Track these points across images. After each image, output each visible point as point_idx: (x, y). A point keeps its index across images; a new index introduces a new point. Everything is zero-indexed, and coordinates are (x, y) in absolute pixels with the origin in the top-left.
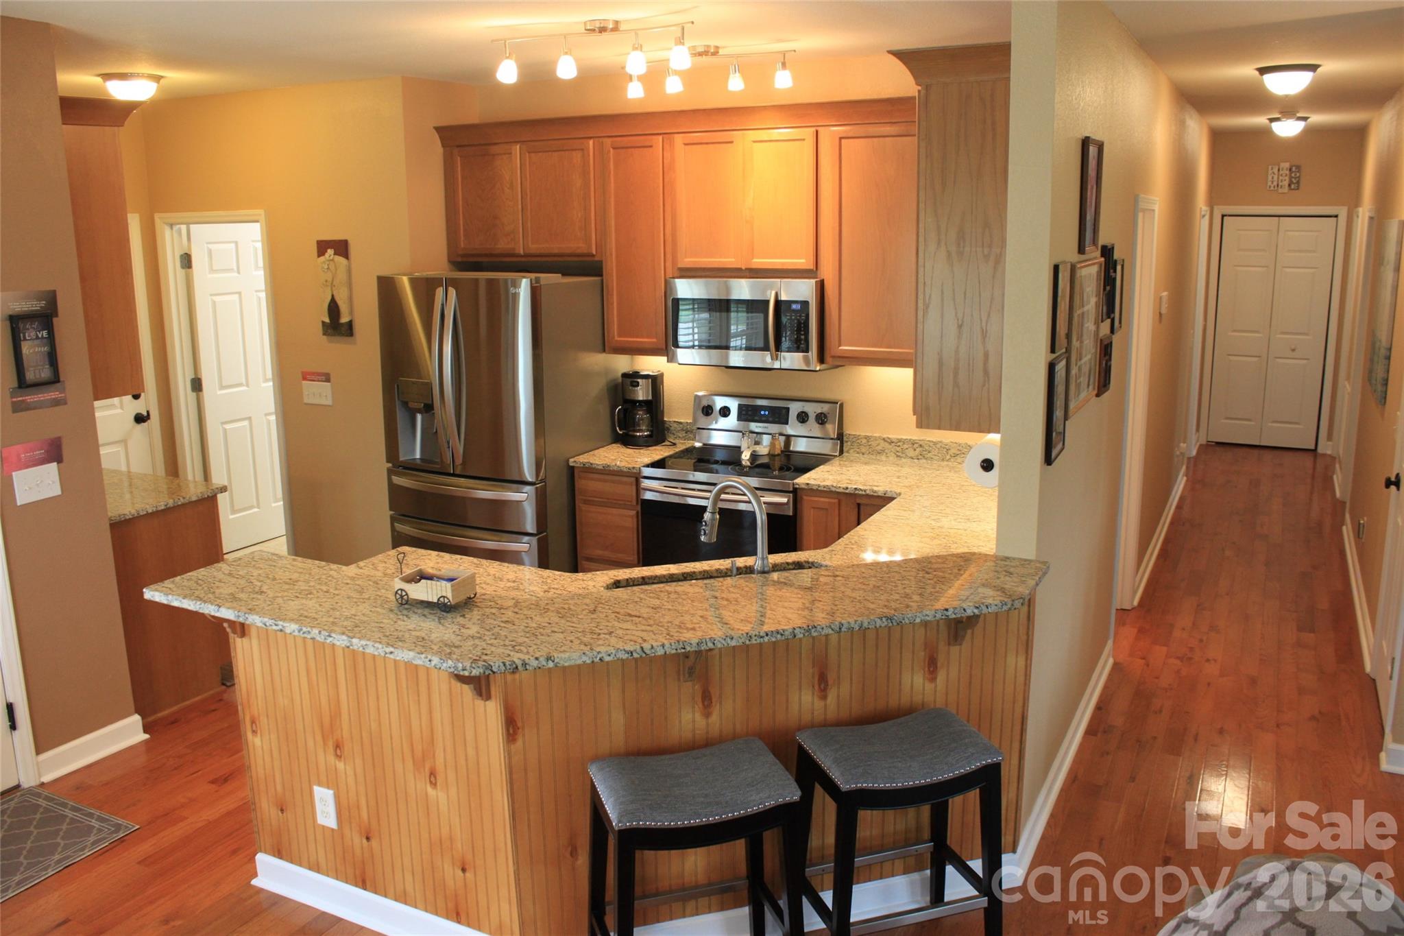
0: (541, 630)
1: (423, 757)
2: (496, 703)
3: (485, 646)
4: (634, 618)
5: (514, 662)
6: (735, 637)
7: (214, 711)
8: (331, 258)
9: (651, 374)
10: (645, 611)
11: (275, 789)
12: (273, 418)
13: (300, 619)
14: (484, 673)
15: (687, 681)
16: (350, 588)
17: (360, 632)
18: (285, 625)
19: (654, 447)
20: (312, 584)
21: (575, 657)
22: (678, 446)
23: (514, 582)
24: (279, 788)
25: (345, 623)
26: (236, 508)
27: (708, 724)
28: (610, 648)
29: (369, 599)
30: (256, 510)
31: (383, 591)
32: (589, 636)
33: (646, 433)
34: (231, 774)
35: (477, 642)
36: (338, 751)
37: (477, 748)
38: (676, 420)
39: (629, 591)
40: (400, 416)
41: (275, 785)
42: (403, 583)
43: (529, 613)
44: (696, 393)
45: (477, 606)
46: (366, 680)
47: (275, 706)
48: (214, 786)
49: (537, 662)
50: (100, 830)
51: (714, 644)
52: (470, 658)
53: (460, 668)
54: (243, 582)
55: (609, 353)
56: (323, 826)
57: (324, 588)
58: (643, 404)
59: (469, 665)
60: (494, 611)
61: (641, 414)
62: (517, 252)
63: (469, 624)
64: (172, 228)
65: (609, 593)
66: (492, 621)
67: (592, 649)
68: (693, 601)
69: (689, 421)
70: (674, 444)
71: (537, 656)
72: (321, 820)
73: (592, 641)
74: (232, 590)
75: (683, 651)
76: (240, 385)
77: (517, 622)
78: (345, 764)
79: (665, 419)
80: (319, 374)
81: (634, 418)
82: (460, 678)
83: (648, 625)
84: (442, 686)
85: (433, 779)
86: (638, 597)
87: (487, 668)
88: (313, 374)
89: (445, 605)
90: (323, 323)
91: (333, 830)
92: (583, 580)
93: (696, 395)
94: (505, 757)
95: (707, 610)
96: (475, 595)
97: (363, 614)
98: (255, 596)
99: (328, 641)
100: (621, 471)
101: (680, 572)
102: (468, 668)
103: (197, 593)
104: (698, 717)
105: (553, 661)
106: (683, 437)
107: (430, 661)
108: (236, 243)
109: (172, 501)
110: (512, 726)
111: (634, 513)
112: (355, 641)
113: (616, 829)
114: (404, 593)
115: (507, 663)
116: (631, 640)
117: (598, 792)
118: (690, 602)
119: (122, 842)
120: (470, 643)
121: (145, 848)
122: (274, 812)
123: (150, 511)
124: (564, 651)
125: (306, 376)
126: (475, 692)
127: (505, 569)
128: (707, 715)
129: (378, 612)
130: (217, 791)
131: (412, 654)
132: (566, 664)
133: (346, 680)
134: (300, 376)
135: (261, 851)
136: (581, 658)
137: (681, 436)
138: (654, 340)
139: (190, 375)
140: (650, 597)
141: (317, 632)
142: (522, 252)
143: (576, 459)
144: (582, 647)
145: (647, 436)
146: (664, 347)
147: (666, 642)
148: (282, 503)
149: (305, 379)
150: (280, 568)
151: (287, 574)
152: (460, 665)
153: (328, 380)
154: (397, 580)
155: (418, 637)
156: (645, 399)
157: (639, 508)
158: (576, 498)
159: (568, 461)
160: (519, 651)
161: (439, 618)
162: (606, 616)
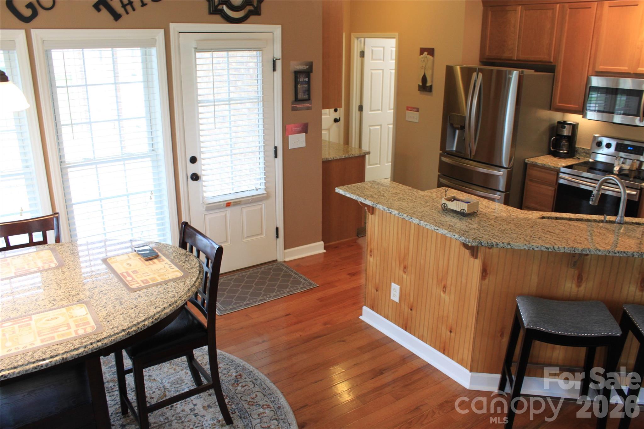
0: (506, 231)
1: (442, 279)
2: (479, 261)
3: (480, 234)
4: (551, 233)
5: (492, 243)
6: (601, 251)
7: (352, 246)
8: (426, 56)
9: (573, 123)
10: (557, 231)
11: (376, 281)
12: (391, 126)
13: (399, 209)
14: (478, 245)
15: (572, 268)
16: (421, 200)
17: (424, 219)
18: (393, 211)
19: (568, 159)
20: (405, 196)
21: (520, 246)
22: (581, 160)
23: (494, 209)
24: (377, 281)
25: (418, 214)
26: (370, 163)
27: (578, 291)
28: (538, 244)
29: (429, 205)
30: (378, 165)
31: (436, 203)
32: (529, 238)
33: (565, 152)
34: (356, 273)
35: (476, 231)
36: (405, 270)
37: (467, 279)
38: (582, 147)
39: (550, 221)
40: (449, 130)
41: (376, 280)
42: (446, 201)
43: (501, 223)
44: (594, 135)
45: (477, 216)
46: (422, 241)
47: (381, 246)
48: (349, 276)
49: (503, 244)
50: (304, 284)
51: (590, 252)
52: (472, 237)
53: (467, 241)
54: (376, 191)
55: (552, 111)
56: (393, 301)
57: (411, 198)
58: (566, 137)
59: (472, 240)
60: (485, 219)
61: (564, 142)
62: (513, 58)
63: (473, 224)
64: (358, 39)
65: (540, 220)
66: (484, 224)
67: (529, 243)
68: (582, 231)
69: (588, 148)
70: (579, 159)
71: (503, 242)
72: (393, 298)
73: (530, 240)
74: (371, 193)
75: (574, 252)
76: (378, 110)
77: (495, 226)
78: (407, 276)
79: (576, 146)
80: (414, 108)
81: (560, 144)
82: (465, 246)
83: (558, 238)
84: (456, 248)
85: (444, 289)
86: (554, 224)
87: (479, 243)
88: (411, 108)
89: (463, 213)
90: (419, 85)
91: (397, 303)
92: (527, 214)
93: (595, 137)
94: (479, 285)
95: (588, 236)
96: (478, 211)
97: (427, 212)
98: (381, 197)
99: (410, 220)
100: (551, 168)
101: (575, 218)
102: (471, 242)
103: (357, 192)
104: (574, 286)
105: (510, 246)
106: (584, 156)
107: (454, 236)
108: (384, 47)
109: (347, 155)
110: (485, 272)
111: (553, 189)
112: (422, 222)
113: (526, 327)
114: (446, 205)
115: (489, 243)
116: (549, 243)
117: (519, 310)
118: (580, 231)
119: (312, 290)
120: (473, 231)
121: (319, 295)
122: (374, 291)
123: (338, 158)
124: (516, 242)
125: (408, 108)
126: (471, 254)
127: (490, 203)
128: (579, 286)
129: (433, 212)
130: (350, 278)
131: (446, 231)
132: (516, 248)
133: (414, 240)
134: (406, 108)
135: (365, 306)
136: (523, 247)
137: (583, 155)
138: (577, 106)
139: (358, 104)
140: (560, 225)
141: (406, 216)
142: (515, 59)
143: (529, 159)
144: (525, 242)
145: (565, 153)
146: (581, 110)
147: (566, 246)
148: (390, 164)
149: (407, 109)
150: (392, 187)
151: (395, 190)
152: (468, 240)
153: (418, 111)
154: (443, 199)
155: (450, 225)
156: (567, 135)
157: (556, 187)
158: (526, 178)
159: (525, 160)
160: (496, 239)
161: (460, 219)
162: (538, 230)
